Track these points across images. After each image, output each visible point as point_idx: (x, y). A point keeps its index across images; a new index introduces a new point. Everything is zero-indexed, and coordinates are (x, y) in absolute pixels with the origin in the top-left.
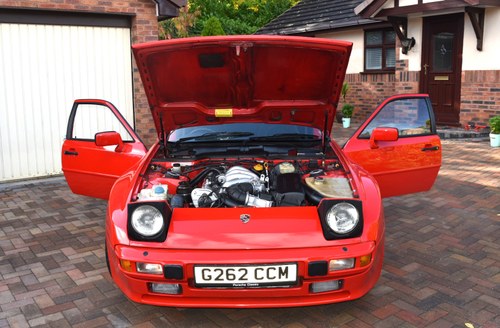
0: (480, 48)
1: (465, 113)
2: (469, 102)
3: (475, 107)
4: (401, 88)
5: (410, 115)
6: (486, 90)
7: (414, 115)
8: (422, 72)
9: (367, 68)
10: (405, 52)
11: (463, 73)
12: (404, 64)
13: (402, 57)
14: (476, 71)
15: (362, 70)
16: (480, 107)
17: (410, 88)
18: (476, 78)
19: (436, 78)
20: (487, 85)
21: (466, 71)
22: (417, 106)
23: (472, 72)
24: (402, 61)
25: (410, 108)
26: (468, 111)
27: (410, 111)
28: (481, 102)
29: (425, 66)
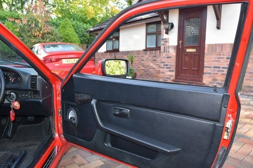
0: (218, 28)
1: (208, 75)
2: (211, 67)
3: (215, 71)
4: (164, 58)
5: (170, 76)
6: (223, 58)
7: (172, 76)
8: (178, 46)
9: (148, 47)
10: (167, 33)
11: (206, 46)
12: (166, 41)
13: (165, 36)
14: (216, 45)
15: (144, 48)
16: (218, 71)
17: (170, 57)
18: (216, 50)
19: (188, 50)
20: (223, 55)
21: (208, 45)
22: (174, 70)
23: (212, 45)
24: (165, 39)
25: (170, 71)
26: (210, 73)
27: (170, 73)
28: (219, 68)
29: (180, 42)
